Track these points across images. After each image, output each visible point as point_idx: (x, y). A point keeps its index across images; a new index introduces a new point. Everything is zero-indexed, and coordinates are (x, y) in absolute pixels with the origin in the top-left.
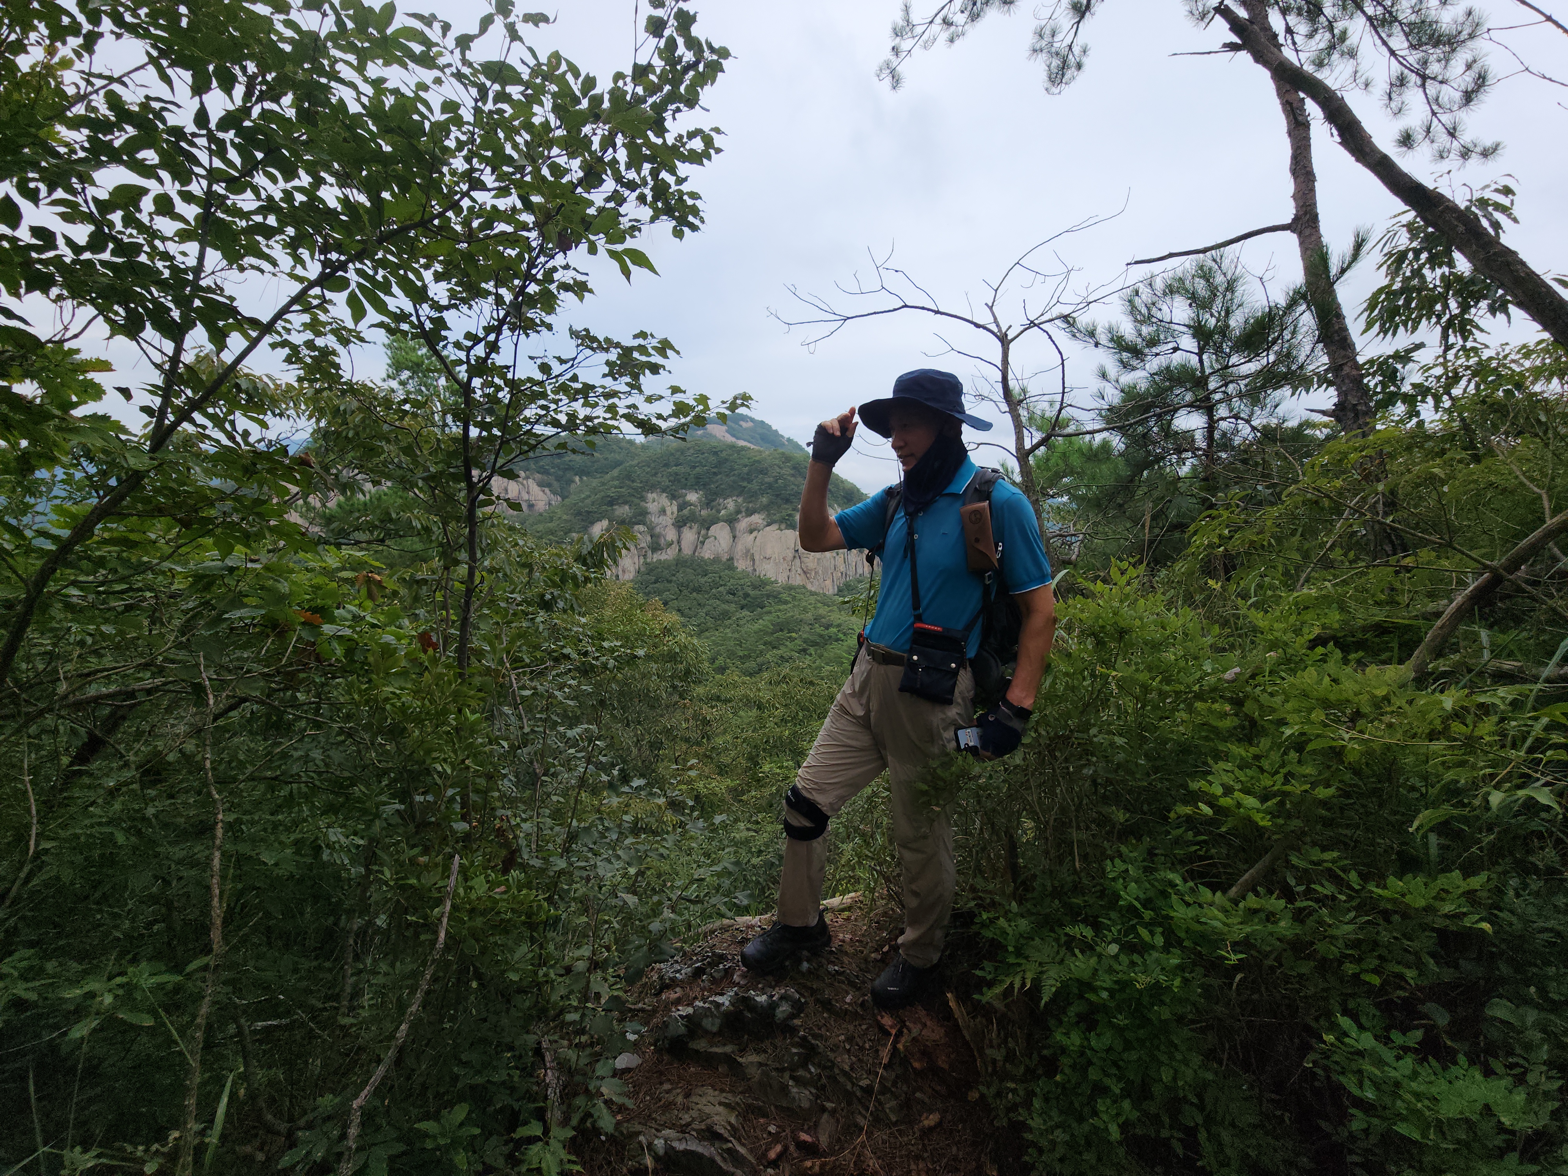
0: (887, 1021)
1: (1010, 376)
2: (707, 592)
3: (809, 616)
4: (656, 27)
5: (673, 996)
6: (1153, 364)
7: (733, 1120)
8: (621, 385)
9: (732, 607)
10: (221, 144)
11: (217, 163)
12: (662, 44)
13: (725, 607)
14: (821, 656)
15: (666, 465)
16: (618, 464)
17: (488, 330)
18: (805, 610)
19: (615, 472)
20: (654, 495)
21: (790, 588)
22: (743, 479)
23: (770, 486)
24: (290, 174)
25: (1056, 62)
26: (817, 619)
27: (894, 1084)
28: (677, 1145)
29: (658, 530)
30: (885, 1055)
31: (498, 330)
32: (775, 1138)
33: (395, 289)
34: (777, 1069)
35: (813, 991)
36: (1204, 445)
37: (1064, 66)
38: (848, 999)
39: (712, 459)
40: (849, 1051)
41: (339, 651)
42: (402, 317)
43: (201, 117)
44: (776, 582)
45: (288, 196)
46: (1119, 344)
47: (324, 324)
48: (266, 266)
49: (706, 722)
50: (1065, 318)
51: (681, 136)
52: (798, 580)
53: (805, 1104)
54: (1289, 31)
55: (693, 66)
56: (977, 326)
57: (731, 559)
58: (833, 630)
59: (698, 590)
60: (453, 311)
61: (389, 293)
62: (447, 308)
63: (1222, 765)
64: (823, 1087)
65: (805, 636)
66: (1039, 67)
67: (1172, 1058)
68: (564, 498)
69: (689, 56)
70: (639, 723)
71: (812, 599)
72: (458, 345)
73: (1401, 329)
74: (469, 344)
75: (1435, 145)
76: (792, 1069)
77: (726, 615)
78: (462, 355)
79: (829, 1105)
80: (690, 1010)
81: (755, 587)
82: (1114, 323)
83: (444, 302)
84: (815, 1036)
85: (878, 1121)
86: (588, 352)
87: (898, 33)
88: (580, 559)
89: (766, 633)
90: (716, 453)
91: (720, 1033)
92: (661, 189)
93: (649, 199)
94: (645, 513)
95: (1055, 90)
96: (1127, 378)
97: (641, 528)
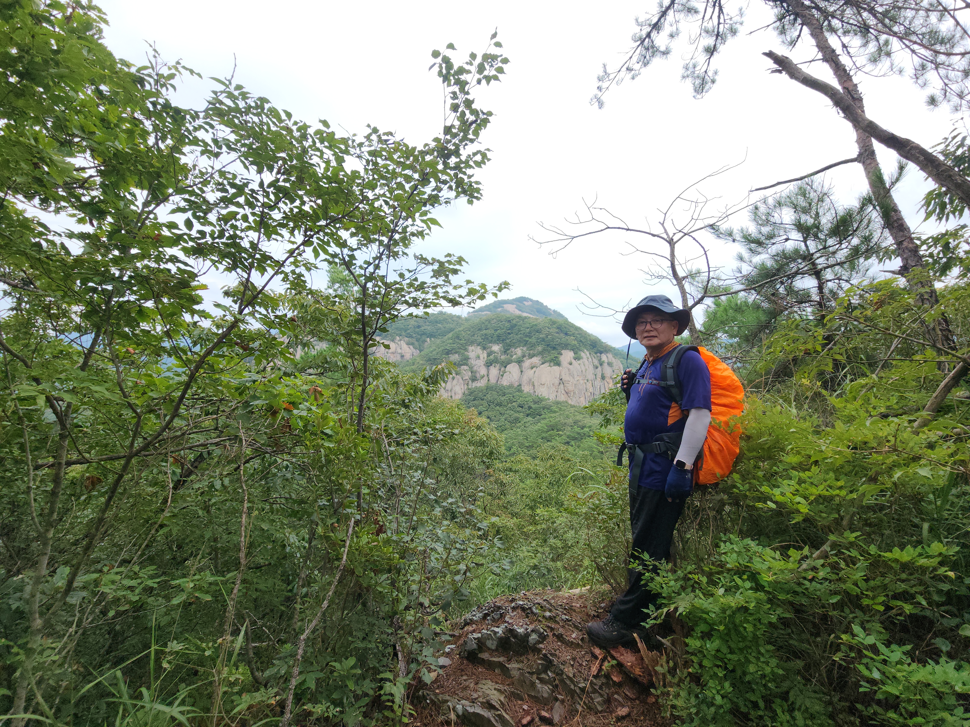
0: (597, 651)
1: (676, 263)
2: (505, 406)
3: (570, 421)
4: (455, 108)
5: (471, 629)
6: (773, 249)
7: (502, 699)
8: (440, 281)
9: (521, 415)
10: (268, 193)
11: (266, 200)
12: (458, 114)
13: (517, 415)
14: (579, 447)
15: (480, 330)
16: (451, 330)
17: (375, 259)
18: (567, 417)
19: (450, 335)
20: (473, 348)
21: (558, 403)
22: (526, 336)
23: (543, 340)
24: (292, 201)
25: (698, 82)
26: (575, 422)
27: (601, 688)
28: (468, 709)
29: (475, 368)
30: (594, 670)
31: (380, 258)
32: (527, 713)
33: (332, 244)
34: (529, 673)
35: (552, 629)
36: (817, 299)
37: (703, 83)
38: (574, 636)
39: (507, 324)
40: (572, 666)
41: (301, 424)
42: (335, 256)
43: (261, 184)
44: (549, 399)
45: (291, 210)
46: (748, 239)
47: (299, 262)
48: (279, 238)
49: (502, 484)
50: (712, 226)
51: (469, 155)
52: (562, 398)
53: (545, 695)
54: (844, 46)
55: (475, 122)
56: (654, 235)
57: (520, 385)
58: (586, 430)
59: (500, 405)
60: (358, 251)
61: (329, 245)
62: (356, 250)
63: (786, 482)
64: (557, 686)
65: (568, 433)
66: (689, 85)
67: (758, 659)
68: (421, 351)
69: (472, 118)
70: (462, 484)
71: (572, 410)
72: (361, 267)
73: (951, 216)
74: (366, 266)
75: (951, 103)
76: (538, 673)
77: (517, 420)
78: (362, 272)
79: (560, 697)
80: (480, 635)
81: (535, 403)
82: (744, 227)
83: (355, 247)
84: (552, 654)
85: (590, 709)
86: (424, 265)
87: (600, 79)
88: (425, 380)
89: (542, 432)
90: (509, 321)
91: (496, 650)
92: (460, 183)
93: (454, 187)
94: (467, 358)
95: (699, 96)
96: (757, 259)
97: (465, 367)
